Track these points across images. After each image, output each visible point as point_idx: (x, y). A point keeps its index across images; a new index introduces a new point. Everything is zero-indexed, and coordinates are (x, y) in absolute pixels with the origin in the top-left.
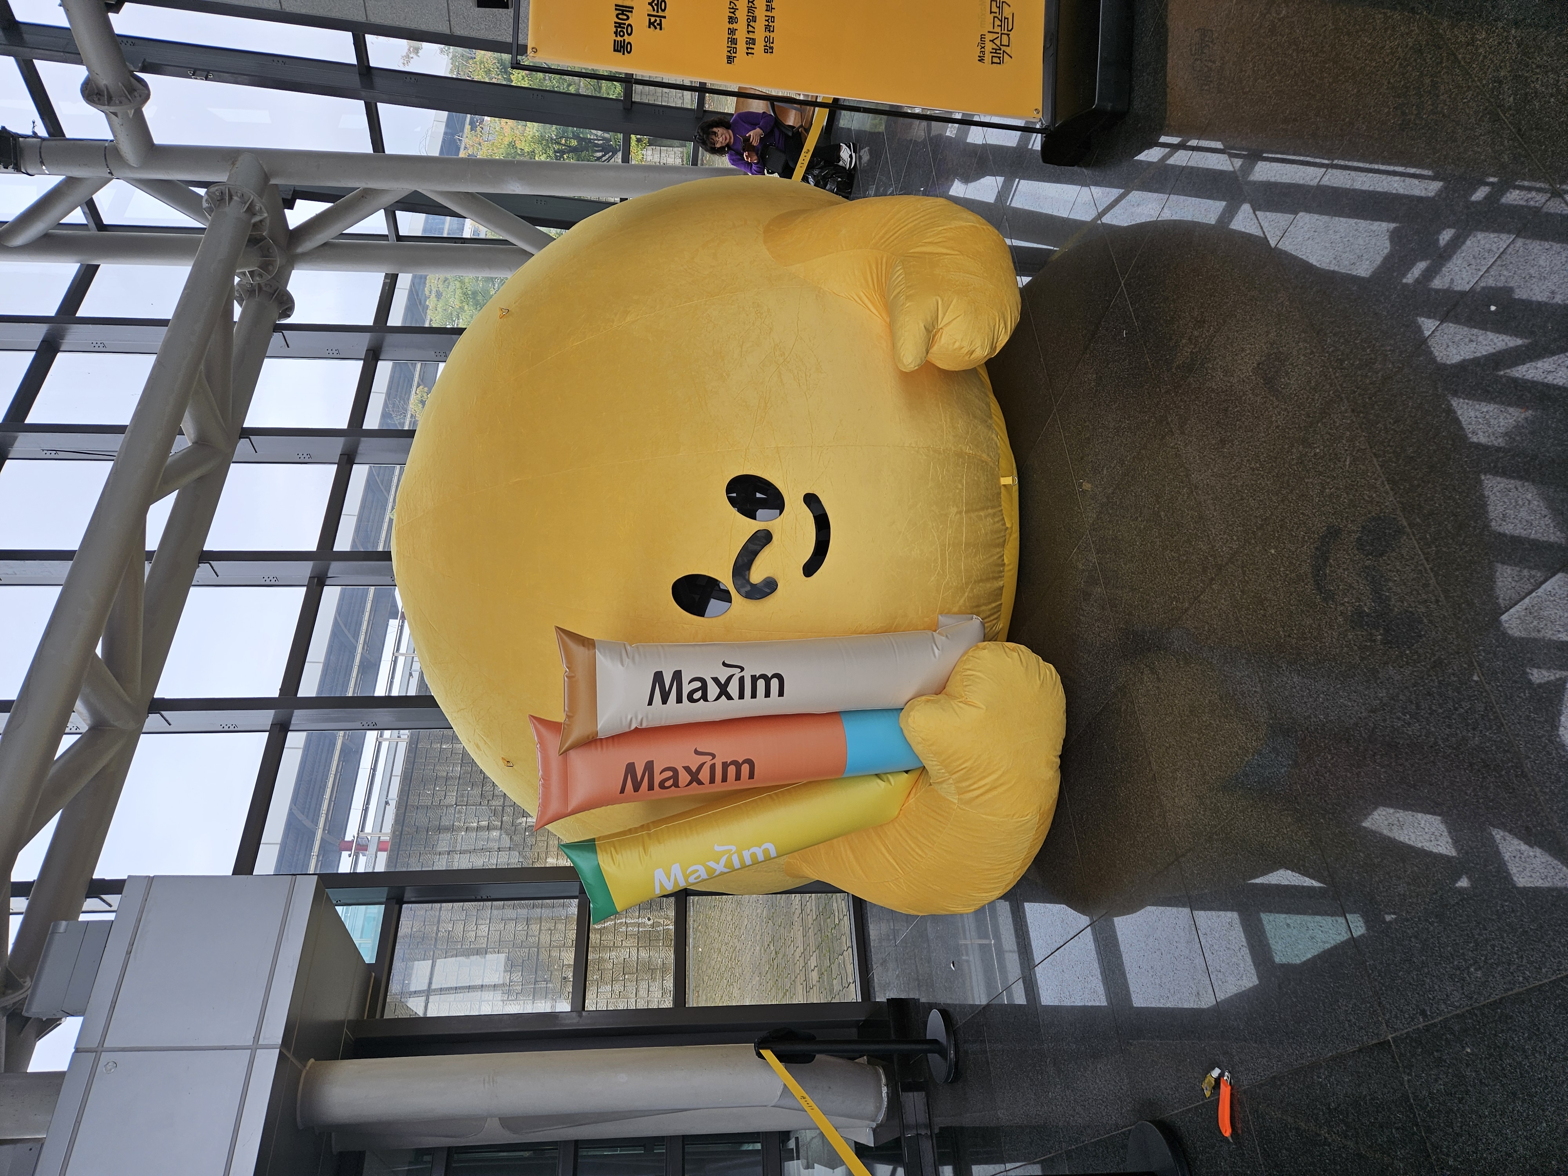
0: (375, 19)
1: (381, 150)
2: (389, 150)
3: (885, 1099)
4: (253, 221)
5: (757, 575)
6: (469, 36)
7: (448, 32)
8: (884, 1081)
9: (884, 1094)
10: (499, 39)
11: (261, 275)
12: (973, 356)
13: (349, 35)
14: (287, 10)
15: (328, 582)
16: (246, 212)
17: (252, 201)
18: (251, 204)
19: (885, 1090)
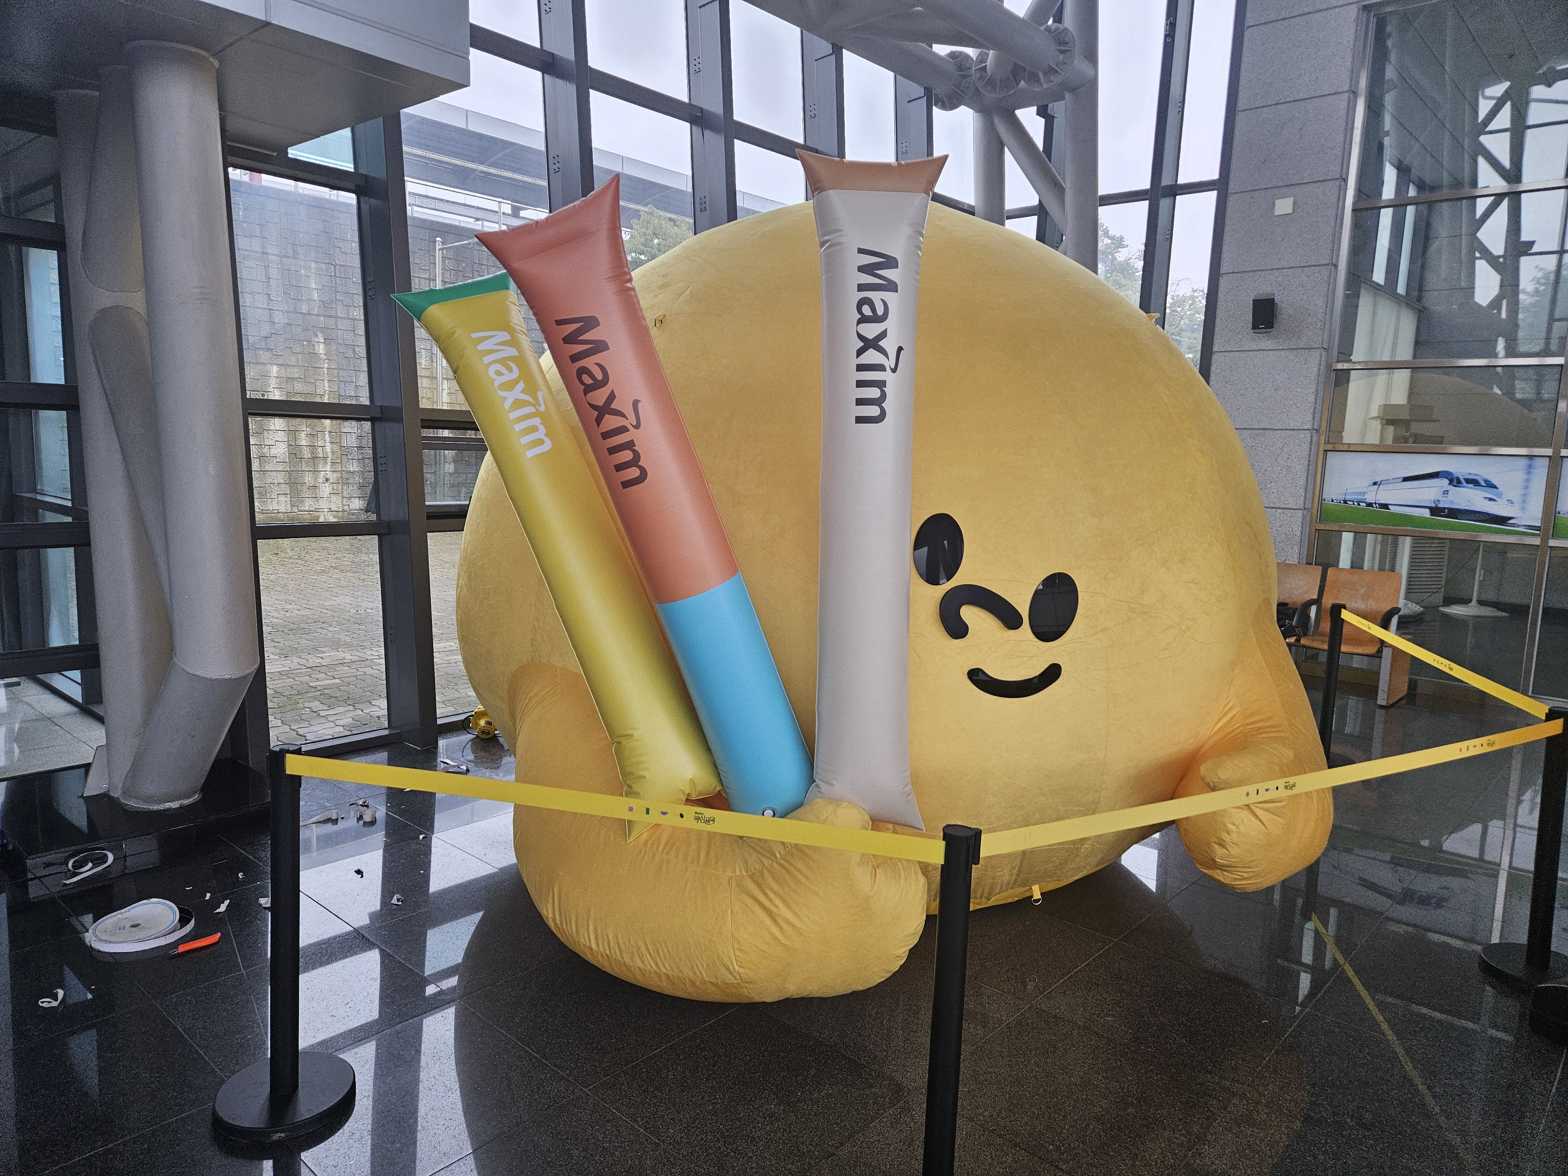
0: (1232, 201)
1: (1103, 203)
2: (1101, 209)
3: (161, 807)
4: (1041, 74)
5: (969, 614)
6: (1219, 291)
7: (1222, 271)
8: (186, 802)
9: (168, 805)
10: (1218, 321)
11: (981, 78)
12: (1216, 846)
13: (1215, 175)
14: (1237, 117)
15: (697, 130)
16: (1050, 66)
17: (1060, 73)
18: (1057, 72)
19: (175, 805)
